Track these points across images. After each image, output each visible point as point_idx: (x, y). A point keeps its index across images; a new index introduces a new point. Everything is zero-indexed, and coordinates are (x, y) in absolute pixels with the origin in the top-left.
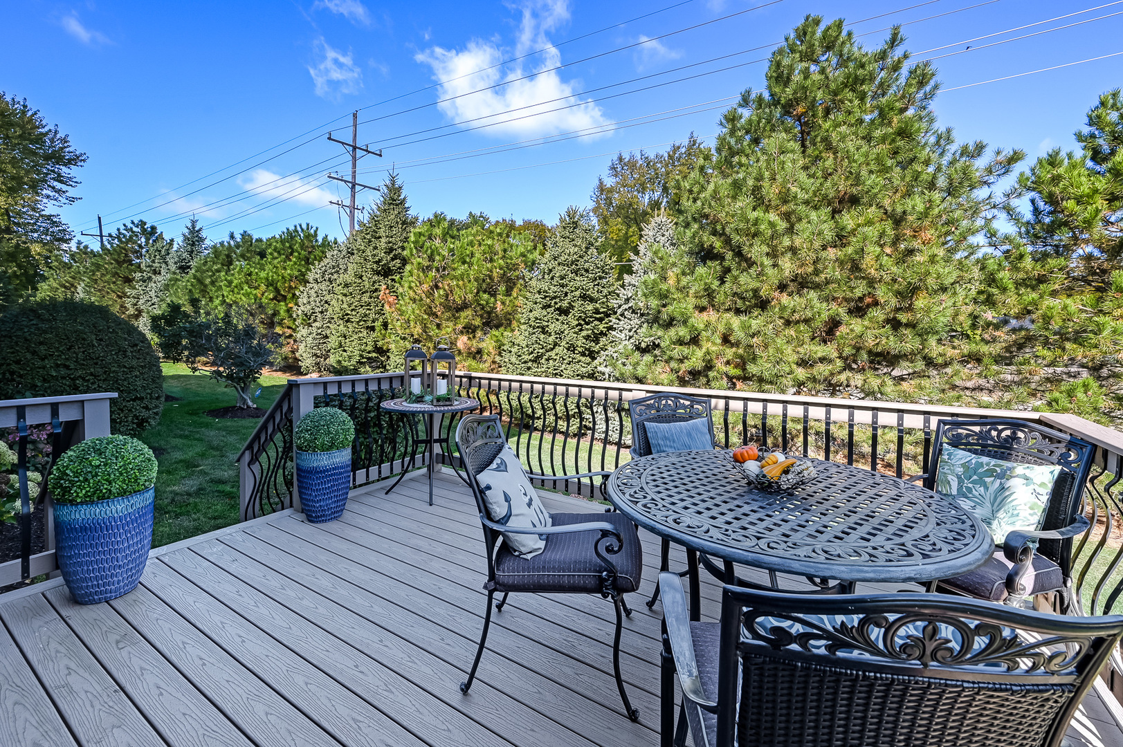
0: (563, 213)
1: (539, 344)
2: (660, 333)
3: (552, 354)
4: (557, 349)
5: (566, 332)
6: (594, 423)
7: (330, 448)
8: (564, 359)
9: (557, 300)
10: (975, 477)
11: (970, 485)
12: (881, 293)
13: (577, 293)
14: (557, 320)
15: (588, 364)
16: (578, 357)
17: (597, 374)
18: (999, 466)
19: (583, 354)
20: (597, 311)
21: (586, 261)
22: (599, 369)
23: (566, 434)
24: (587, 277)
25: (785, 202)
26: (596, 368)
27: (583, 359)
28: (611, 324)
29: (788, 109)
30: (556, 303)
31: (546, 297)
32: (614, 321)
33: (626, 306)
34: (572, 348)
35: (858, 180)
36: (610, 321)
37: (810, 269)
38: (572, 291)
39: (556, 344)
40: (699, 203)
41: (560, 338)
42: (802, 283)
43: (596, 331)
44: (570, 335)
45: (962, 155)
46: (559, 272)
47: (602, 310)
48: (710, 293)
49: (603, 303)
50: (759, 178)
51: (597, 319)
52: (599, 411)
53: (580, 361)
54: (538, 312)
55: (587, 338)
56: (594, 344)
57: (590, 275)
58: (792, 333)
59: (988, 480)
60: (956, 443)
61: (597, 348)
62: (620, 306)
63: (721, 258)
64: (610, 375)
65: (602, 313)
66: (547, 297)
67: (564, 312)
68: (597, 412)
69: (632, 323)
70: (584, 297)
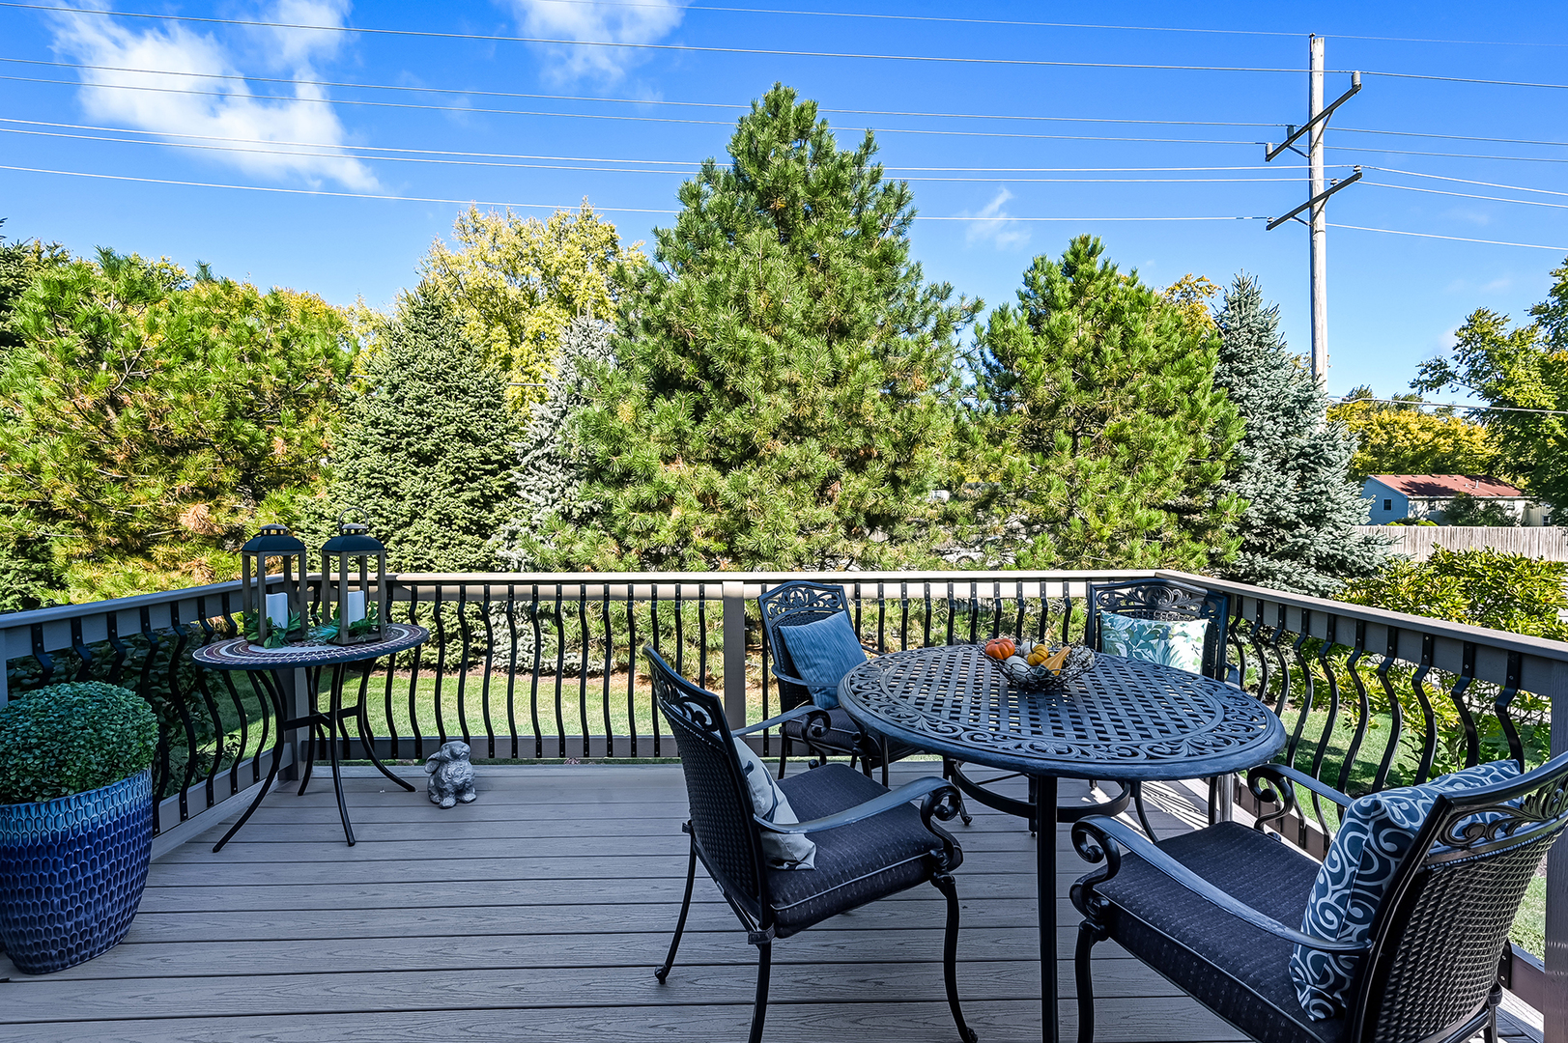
0: (413, 291)
1: (381, 516)
2: (609, 494)
3: (410, 532)
4: (417, 525)
5: (435, 494)
6: (491, 643)
7: (108, 777)
8: (432, 541)
9: (413, 439)
10: (1141, 641)
11: (1139, 650)
12: (882, 444)
13: (452, 428)
14: (415, 473)
15: (479, 547)
16: (460, 536)
17: (495, 562)
18: (1160, 626)
19: (467, 531)
20: (487, 461)
21: (460, 377)
22: (500, 553)
23: (440, 669)
24: (466, 402)
25: (777, 321)
26: (493, 552)
27: (468, 538)
28: (511, 480)
29: (766, 198)
30: (409, 444)
31: (388, 433)
32: (518, 475)
33: (539, 453)
34: (446, 520)
35: (849, 307)
36: (511, 476)
37: (808, 411)
38: (440, 425)
39: (414, 515)
40: (661, 307)
41: (424, 505)
42: (795, 430)
43: (487, 492)
44: (441, 499)
45: (931, 294)
46: (413, 389)
47: (494, 458)
48: (680, 436)
49: (496, 446)
50: (744, 285)
51: (487, 472)
52: (501, 622)
53: (461, 543)
54: (373, 459)
55: (471, 502)
56: (486, 514)
57: (472, 400)
58: (791, 493)
59: (1153, 642)
60: (1113, 608)
61: (491, 519)
62: (526, 453)
63: (692, 387)
64: (520, 563)
65: (496, 462)
66: (392, 432)
67: (426, 459)
68: (497, 624)
69: (554, 478)
70: (464, 436)
